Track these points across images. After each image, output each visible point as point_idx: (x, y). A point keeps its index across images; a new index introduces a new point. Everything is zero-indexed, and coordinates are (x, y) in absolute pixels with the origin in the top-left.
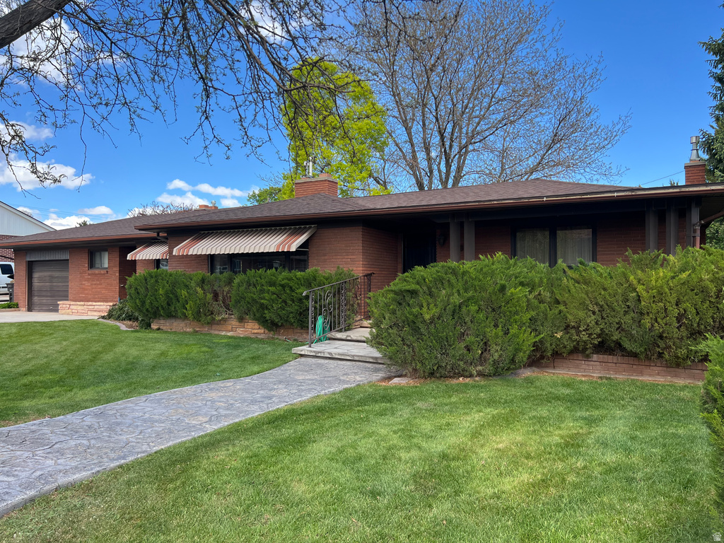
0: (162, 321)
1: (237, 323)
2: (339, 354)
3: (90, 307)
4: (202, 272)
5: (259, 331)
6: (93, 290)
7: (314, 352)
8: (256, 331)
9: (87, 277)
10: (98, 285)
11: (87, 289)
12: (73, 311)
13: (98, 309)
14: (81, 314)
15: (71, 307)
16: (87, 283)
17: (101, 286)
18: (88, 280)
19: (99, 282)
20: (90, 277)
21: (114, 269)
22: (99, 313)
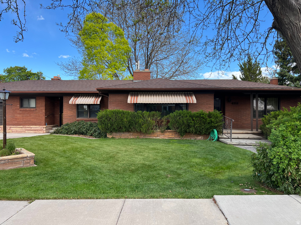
0: (114, 134)
1: (161, 133)
2: (250, 143)
3: (28, 128)
4: (131, 111)
5: (172, 136)
6: (24, 119)
7: (238, 143)
8: (170, 136)
9: (18, 112)
10: (28, 116)
11: (18, 119)
12: (13, 131)
13: (34, 129)
14: (19, 132)
15: (11, 129)
16: (18, 115)
17: (31, 117)
18: (20, 114)
19: (28, 115)
20: (21, 112)
21: (41, 108)
22: (35, 132)
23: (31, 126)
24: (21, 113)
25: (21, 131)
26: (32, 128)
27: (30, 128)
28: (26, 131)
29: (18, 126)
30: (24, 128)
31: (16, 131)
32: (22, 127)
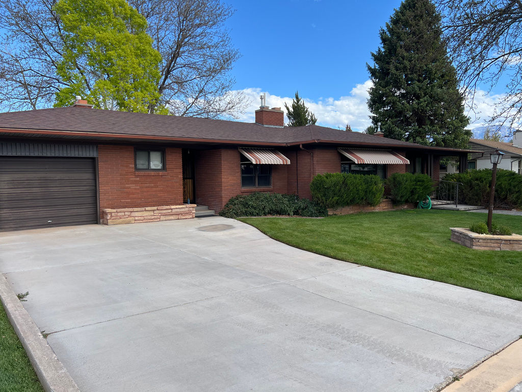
9: (133, 179)
10: (152, 187)
11: (133, 194)
12: (136, 218)
13: (177, 212)
14: (149, 221)
15: (133, 214)
16: (133, 186)
17: (157, 189)
18: (135, 182)
19: (153, 185)
20: (138, 179)
21: (175, 171)
22: (177, 217)
23: (173, 207)
24: (137, 181)
25: (153, 217)
26: (174, 211)
27: (170, 211)
28: (162, 218)
29: (147, 208)
30: (158, 212)
31: (142, 218)
32: (154, 211)
